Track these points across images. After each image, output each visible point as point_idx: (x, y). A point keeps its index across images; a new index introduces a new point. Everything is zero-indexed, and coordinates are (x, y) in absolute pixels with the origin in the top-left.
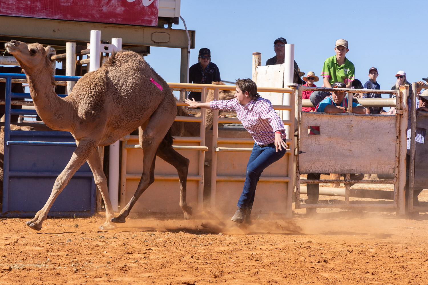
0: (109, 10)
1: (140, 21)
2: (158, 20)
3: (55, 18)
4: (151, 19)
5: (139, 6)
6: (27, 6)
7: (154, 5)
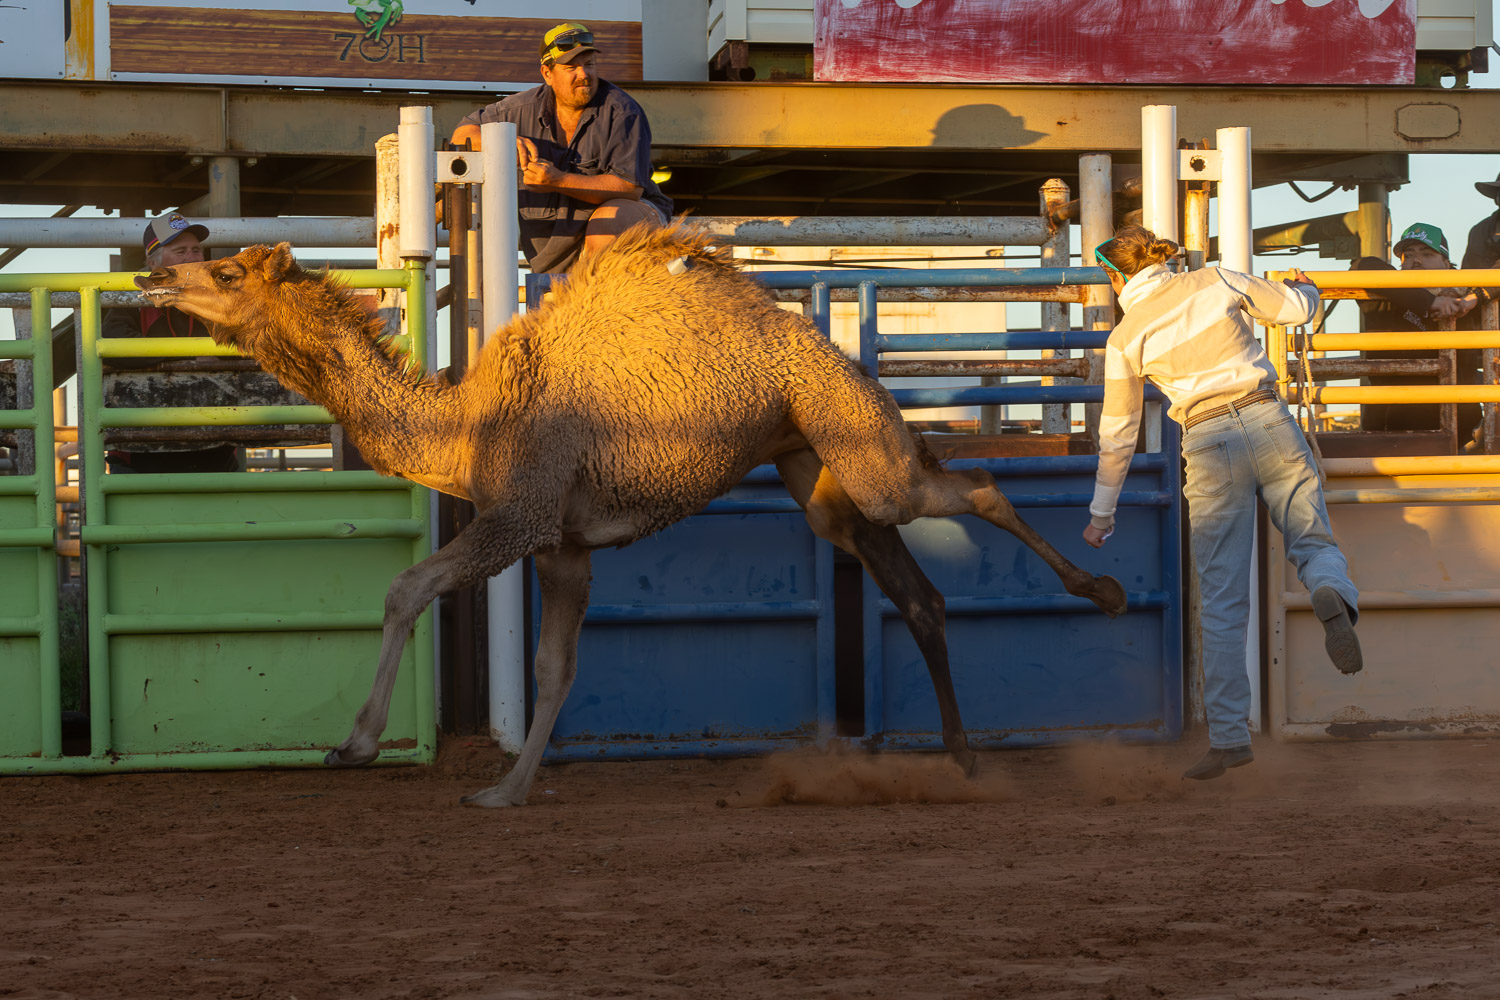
0: (1245, 40)
1: (1353, 70)
2: (1414, 61)
3: (1061, 80)
4: (1392, 60)
5: (1348, 19)
6: (967, 46)
7: (1401, 10)
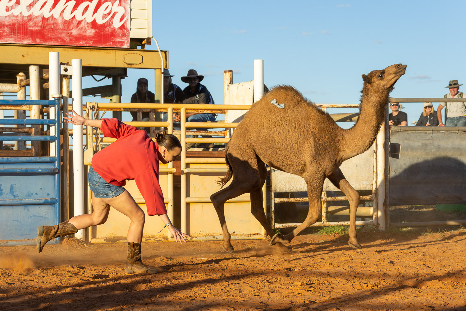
0: (79, 33)
1: (111, 43)
2: (129, 41)
3: (23, 43)
4: (123, 41)
5: (110, 28)
7: (125, 26)
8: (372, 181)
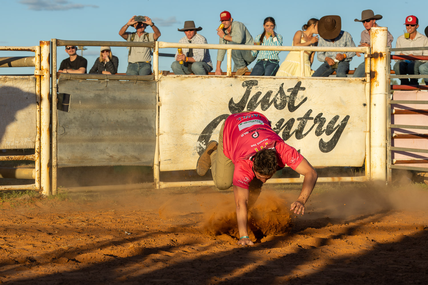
8: (35, 138)
